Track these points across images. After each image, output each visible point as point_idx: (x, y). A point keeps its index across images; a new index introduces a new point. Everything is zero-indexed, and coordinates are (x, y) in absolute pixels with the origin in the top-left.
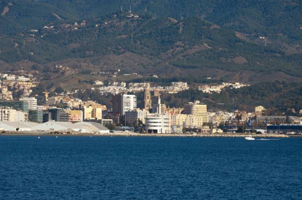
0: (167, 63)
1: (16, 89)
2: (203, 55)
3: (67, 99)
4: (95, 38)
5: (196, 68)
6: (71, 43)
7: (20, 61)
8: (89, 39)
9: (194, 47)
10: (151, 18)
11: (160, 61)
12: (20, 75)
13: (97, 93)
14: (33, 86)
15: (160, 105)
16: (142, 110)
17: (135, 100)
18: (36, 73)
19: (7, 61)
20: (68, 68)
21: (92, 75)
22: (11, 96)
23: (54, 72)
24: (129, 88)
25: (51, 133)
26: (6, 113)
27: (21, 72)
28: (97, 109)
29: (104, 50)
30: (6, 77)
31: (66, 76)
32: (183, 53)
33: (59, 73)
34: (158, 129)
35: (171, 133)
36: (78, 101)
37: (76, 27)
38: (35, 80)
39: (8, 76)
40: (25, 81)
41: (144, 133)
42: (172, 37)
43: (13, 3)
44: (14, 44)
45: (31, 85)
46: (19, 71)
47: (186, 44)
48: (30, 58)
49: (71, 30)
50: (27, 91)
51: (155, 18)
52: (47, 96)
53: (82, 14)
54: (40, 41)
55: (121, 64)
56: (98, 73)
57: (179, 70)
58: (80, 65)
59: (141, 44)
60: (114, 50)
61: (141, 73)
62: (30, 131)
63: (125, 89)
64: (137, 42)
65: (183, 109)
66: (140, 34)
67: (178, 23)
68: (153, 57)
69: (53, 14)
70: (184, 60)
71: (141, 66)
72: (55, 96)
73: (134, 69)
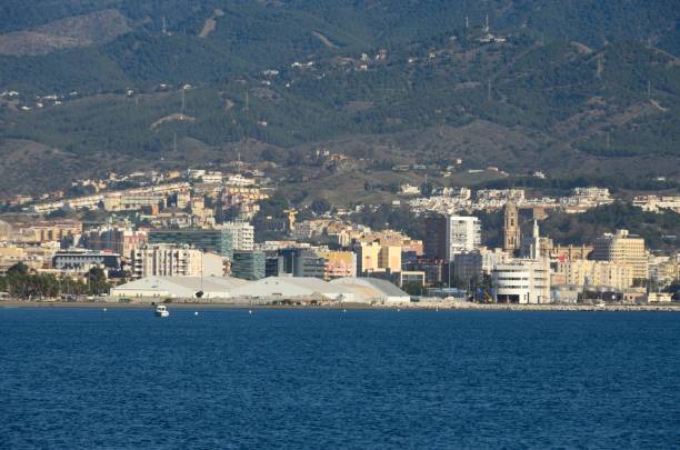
0: (568, 145)
1: (223, 204)
2: (649, 126)
3: (337, 226)
4: (408, 89)
5: (632, 155)
6: (353, 100)
7: (237, 140)
8: (392, 90)
9: (630, 109)
10: (532, 42)
11: (552, 139)
12: (235, 173)
13: (404, 213)
14: (262, 197)
15: (538, 239)
16: (494, 251)
17: (478, 227)
18: (271, 166)
19: (206, 141)
20: (342, 157)
21: (397, 171)
22: (213, 220)
23: (311, 165)
24: (477, 202)
25: (275, 303)
26: (181, 257)
27: (237, 166)
28: (391, 248)
29: (426, 116)
30: (201, 177)
31: (336, 174)
32: (604, 121)
33: (324, 168)
34: (521, 293)
35: (551, 304)
36: (361, 231)
37: (364, 63)
38: (269, 184)
39: (207, 174)
40: (245, 187)
41: (489, 303)
42: (579, 87)
43: (225, 10)
44: (225, 103)
45: (256, 195)
46: (232, 164)
47: (610, 103)
48: (259, 134)
49: (352, 70)
50: (247, 208)
51: (542, 44)
52: (292, 219)
53: (380, 35)
54: (282, 96)
55: (464, 148)
56: (411, 168)
57: (592, 160)
58: (371, 150)
59: (508, 101)
60: (448, 115)
61: (508, 168)
62: (229, 299)
63: (469, 203)
64: (500, 98)
65: (590, 249)
66: (507, 80)
67: (594, 54)
68: (536, 131)
69: (315, 34)
70: (604, 137)
71: (509, 150)
72: (312, 218)
73: (494, 157)
